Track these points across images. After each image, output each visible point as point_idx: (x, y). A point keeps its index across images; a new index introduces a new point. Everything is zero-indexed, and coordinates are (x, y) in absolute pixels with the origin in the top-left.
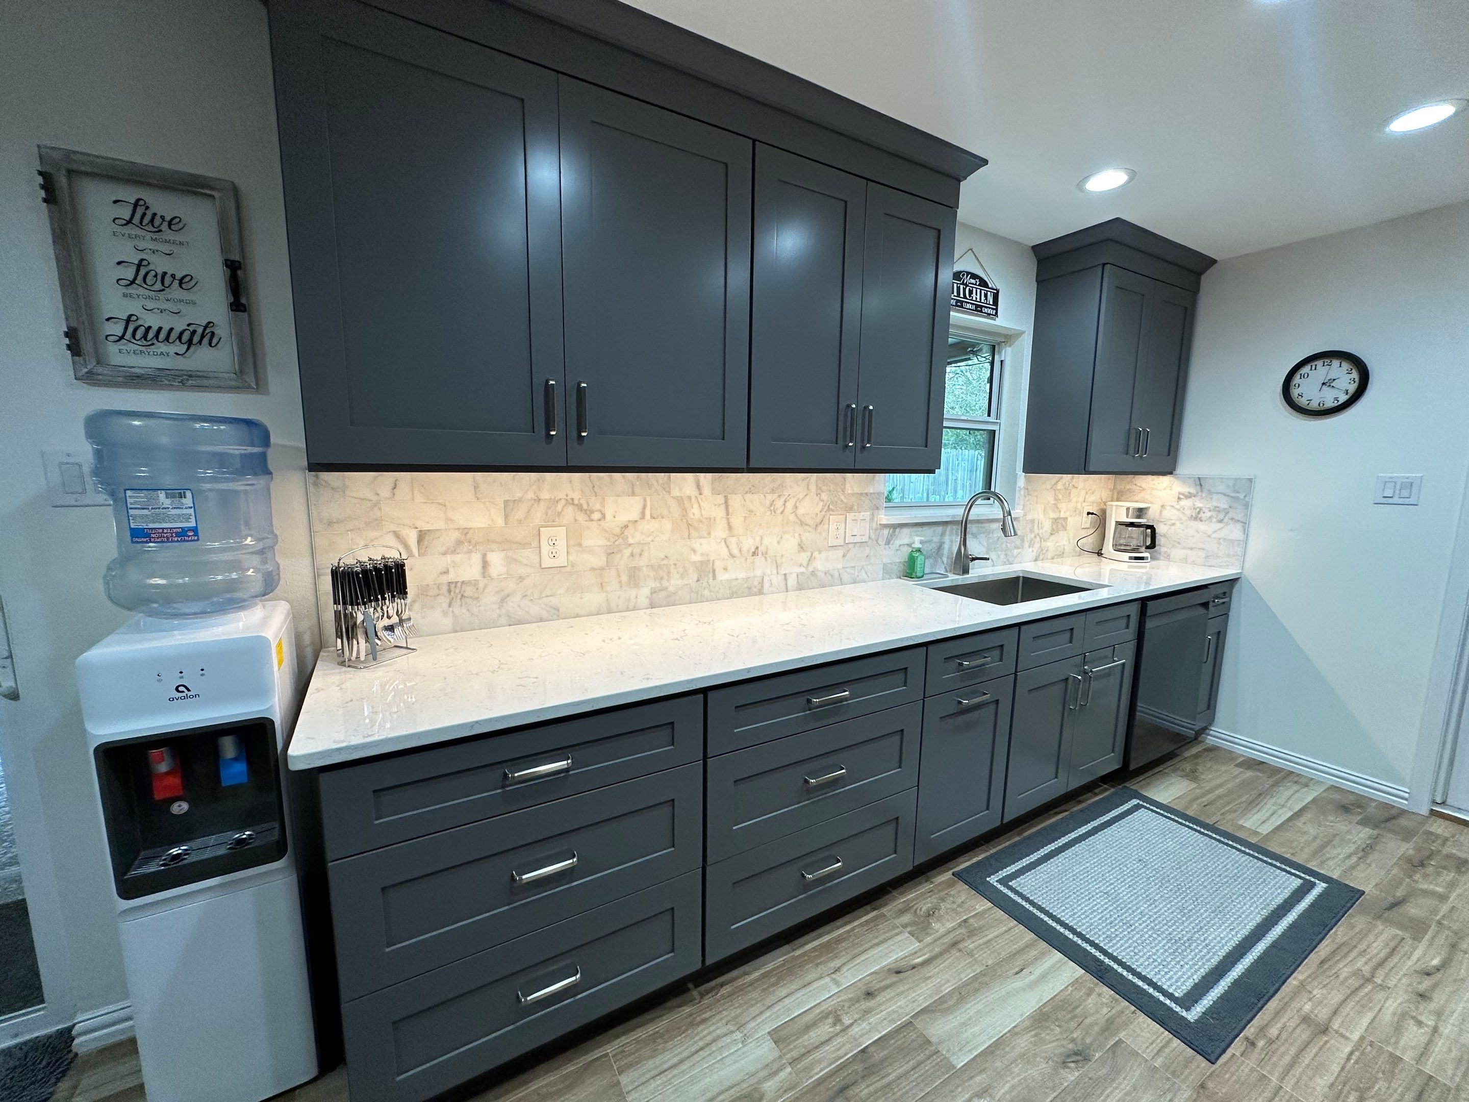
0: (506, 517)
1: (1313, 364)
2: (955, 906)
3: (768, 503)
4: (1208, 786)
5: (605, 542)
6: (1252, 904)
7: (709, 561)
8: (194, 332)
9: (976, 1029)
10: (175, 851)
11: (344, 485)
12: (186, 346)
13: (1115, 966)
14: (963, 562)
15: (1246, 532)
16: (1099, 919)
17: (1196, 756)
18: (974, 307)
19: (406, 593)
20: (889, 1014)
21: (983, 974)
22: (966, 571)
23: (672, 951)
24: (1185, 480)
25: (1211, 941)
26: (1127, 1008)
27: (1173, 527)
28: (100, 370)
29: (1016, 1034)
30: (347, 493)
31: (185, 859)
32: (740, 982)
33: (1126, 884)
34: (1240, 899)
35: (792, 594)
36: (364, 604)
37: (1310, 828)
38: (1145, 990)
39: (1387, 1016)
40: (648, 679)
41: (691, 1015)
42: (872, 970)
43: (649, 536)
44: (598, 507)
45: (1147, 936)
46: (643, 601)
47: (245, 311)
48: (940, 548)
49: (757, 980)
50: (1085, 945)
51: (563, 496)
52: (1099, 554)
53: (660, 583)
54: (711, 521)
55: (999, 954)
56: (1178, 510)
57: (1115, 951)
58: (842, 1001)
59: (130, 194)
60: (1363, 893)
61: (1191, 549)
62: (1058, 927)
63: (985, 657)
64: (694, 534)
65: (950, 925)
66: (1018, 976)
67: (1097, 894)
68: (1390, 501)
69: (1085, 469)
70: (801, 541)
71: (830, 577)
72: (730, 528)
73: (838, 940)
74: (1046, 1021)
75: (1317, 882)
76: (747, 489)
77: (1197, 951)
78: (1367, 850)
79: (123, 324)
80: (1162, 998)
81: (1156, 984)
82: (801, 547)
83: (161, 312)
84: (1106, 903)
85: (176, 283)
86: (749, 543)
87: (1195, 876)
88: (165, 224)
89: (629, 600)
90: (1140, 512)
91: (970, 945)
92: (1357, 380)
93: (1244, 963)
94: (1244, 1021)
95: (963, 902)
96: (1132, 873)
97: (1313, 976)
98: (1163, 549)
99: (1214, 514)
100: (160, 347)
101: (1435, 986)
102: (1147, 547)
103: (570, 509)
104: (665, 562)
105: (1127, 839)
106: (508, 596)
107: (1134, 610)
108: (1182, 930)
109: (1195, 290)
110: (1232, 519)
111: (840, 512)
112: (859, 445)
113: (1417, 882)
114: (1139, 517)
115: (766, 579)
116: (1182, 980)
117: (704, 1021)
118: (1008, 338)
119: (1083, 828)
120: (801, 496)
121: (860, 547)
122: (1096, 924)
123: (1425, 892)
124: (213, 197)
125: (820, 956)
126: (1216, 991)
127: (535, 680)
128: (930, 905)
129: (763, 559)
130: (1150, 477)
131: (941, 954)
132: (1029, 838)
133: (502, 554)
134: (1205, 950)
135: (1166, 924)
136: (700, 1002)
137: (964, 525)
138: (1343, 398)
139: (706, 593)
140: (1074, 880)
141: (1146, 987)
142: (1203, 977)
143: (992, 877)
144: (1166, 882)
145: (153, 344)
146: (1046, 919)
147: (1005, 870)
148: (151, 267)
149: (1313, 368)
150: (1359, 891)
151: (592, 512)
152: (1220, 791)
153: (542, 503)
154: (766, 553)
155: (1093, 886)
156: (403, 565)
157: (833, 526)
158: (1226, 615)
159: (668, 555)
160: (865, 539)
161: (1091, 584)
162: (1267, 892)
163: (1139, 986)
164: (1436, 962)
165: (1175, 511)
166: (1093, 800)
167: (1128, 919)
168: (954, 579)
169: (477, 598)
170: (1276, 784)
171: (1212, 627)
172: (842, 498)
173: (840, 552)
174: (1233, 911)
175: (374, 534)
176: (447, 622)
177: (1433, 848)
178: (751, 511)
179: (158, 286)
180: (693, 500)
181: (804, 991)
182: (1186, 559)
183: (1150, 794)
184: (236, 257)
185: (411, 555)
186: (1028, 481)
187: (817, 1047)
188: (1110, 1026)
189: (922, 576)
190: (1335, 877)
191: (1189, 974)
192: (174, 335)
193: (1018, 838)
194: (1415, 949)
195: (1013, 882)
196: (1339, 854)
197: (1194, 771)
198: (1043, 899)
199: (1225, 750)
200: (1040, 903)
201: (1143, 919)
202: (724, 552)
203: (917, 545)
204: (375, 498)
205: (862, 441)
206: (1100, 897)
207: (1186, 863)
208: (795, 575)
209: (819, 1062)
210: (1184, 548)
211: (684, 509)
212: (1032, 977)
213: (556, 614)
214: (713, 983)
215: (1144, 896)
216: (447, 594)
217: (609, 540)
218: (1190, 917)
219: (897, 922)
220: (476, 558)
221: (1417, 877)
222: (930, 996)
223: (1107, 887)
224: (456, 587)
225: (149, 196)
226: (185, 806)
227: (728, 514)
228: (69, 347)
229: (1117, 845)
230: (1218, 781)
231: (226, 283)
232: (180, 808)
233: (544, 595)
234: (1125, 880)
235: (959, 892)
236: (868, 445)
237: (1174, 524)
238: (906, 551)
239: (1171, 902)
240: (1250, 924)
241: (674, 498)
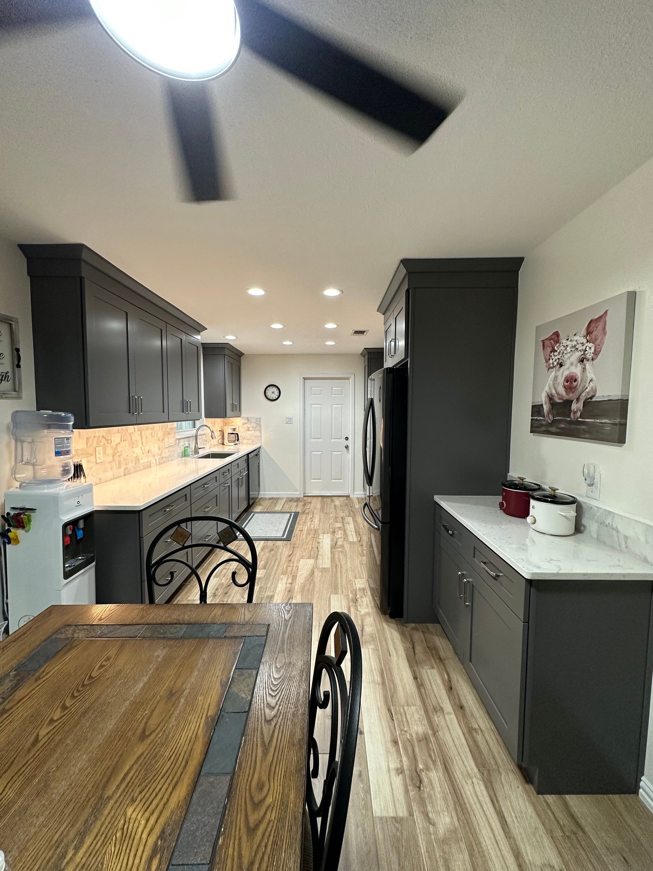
1: (270, 387)
3: (151, 434)
4: (265, 506)
5: (112, 452)
7: (138, 456)
14: (196, 451)
15: (261, 433)
16: (265, 534)
17: (259, 501)
22: (198, 453)
24: (243, 418)
25: (281, 527)
27: (243, 434)
34: (282, 520)
35: (158, 466)
37: (287, 506)
38: (276, 538)
43: (123, 448)
44: (110, 438)
45: (270, 531)
46: (122, 474)
47: (20, 367)
52: (223, 444)
53: (126, 466)
54: (138, 442)
57: (268, 536)
64: (134, 446)
68: (288, 423)
70: (159, 446)
71: (166, 459)
72: (142, 443)
75: (292, 513)
77: (280, 530)
78: (297, 506)
80: (279, 538)
82: (159, 449)
84: (260, 531)
86: (147, 448)
87: (273, 521)
89: (119, 473)
90: (234, 429)
92: (278, 392)
93: (288, 527)
94: (291, 535)
96: (262, 525)
97: (297, 525)
98: (241, 440)
99: (252, 428)
102: (238, 440)
103: (103, 439)
104: (127, 458)
107: (246, 458)
108: (275, 529)
109: (240, 362)
110: (257, 430)
111: (167, 435)
114: (234, 431)
115: (151, 461)
120: (158, 431)
121: (172, 447)
124: (11, 324)
126: (286, 533)
129: (150, 454)
130: (234, 418)
138: (276, 397)
139: (137, 469)
142: (283, 533)
144: (268, 523)
149: (269, 389)
150: (298, 512)
151: (109, 440)
153: (96, 438)
154: (151, 452)
155: (256, 529)
157: (166, 440)
158: (260, 458)
159: (128, 455)
160: (173, 444)
162: (285, 519)
163: (274, 538)
164: (311, 518)
165: (243, 429)
170: (277, 501)
172: (167, 431)
173: (168, 450)
177: (306, 502)
180: (133, 434)
182: (248, 444)
183: (255, 511)
184: (18, 348)
186: (206, 421)
190: (294, 511)
191: (281, 533)
194: (308, 516)
196: (293, 507)
197: (261, 504)
199: (264, 498)
202: (141, 452)
203: (187, 445)
207: (269, 519)
208: (158, 460)
210: (247, 439)
211: (131, 438)
215: (266, 527)
217: (113, 450)
218: (275, 526)
221: (305, 507)
227: (142, 438)
230: (266, 504)
231: (14, 356)
233: (97, 474)
236: (189, 412)
237: (243, 432)
238: (183, 448)
239: (271, 525)
240: (286, 523)
241: (129, 433)
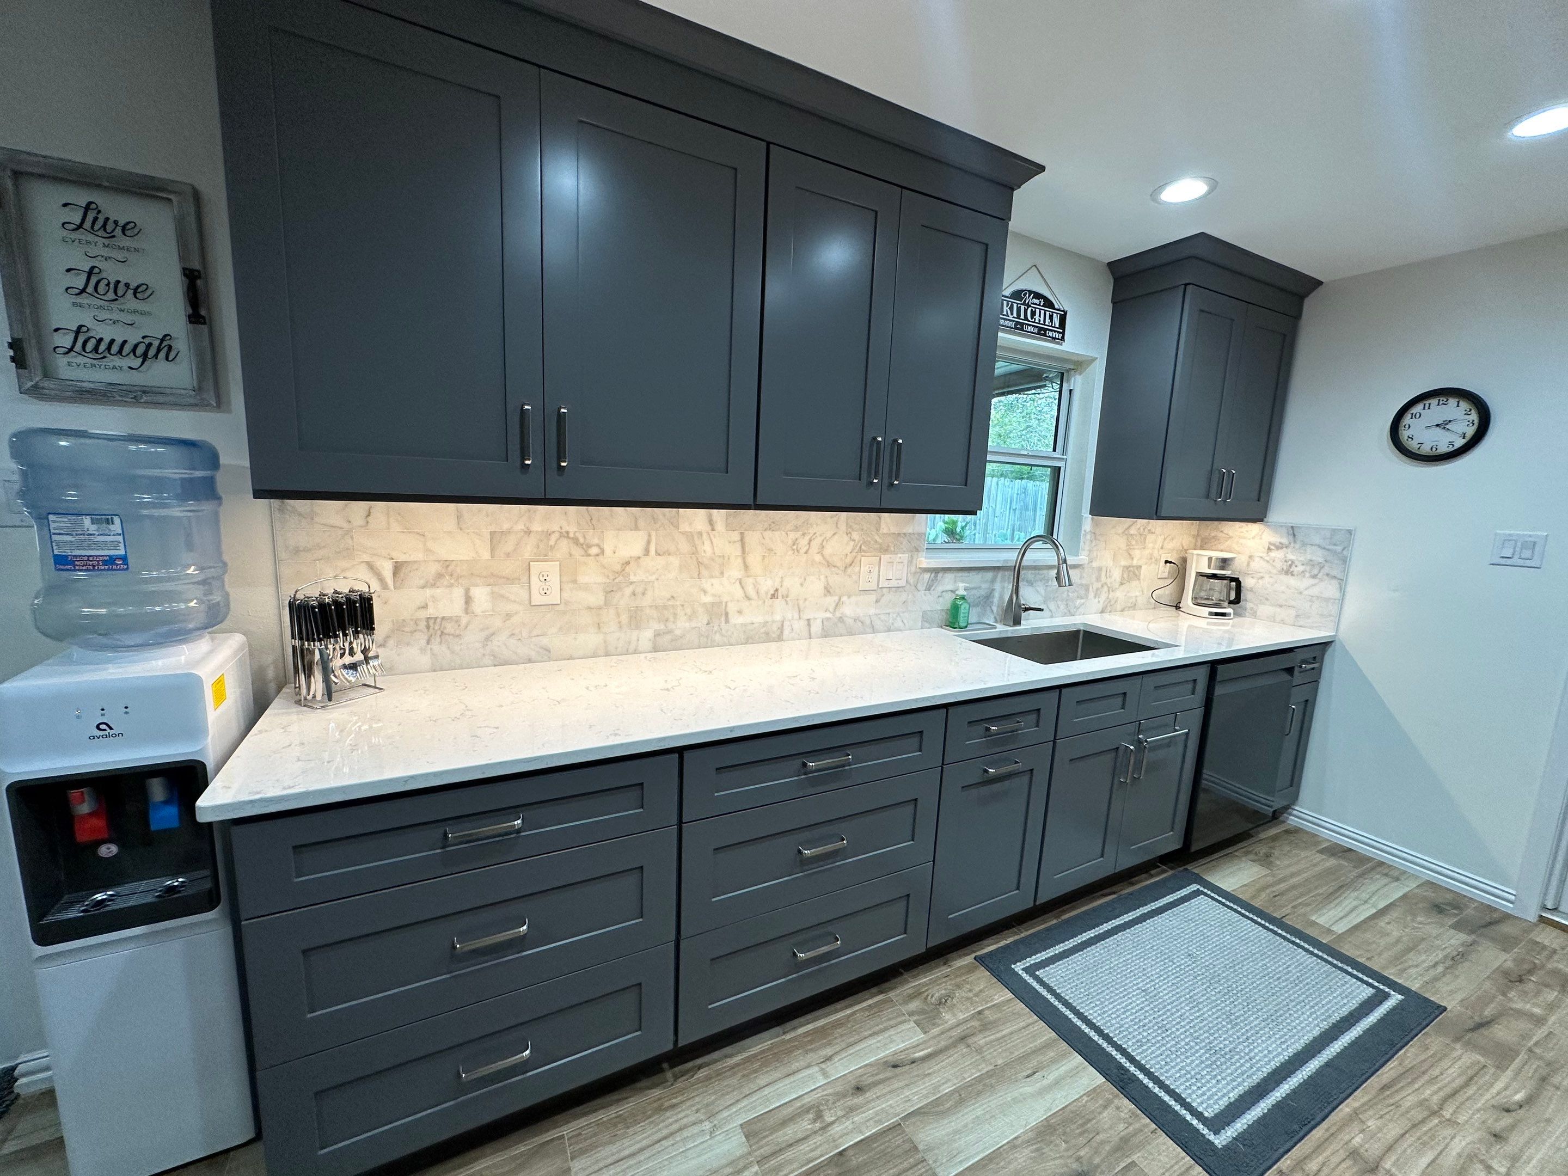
0: (493, 550)
1: (1427, 402)
2: (971, 995)
3: (790, 542)
4: (1281, 874)
5: (605, 580)
6: (1311, 1014)
7: (721, 602)
8: (150, 345)
9: (972, 1137)
10: (99, 897)
11: (312, 510)
12: (140, 360)
13: (1141, 1076)
14: (1014, 613)
15: (1342, 590)
16: (1132, 1021)
17: (1275, 838)
18: (1036, 331)
19: (373, 629)
20: (877, 1114)
21: (989, 1075)
22: (1017, 622)
23: (640, 1029)
24: (1277, 528)
25: (1256, 1054)
26: (1146, 1126)
27: (1260, 581)
28: (46, 384)
29: (1015, 1147)
30: (316, 519)
31: (108, 905)
32: (719, 1066)
33: (1168, 982)
34: (1299, 1007)
35: (815, 642)
36: (320, 640)
37: (1393, 929)
38: (1170, 1106)
39: (1450, 1159)
40: (616, 735)
41: (659, 1099)
42: (867, 1062)
43: (654, 573)
44: (596, 541)
45: (1183, 1043)
46: (645, 644)
47: (204, 323)
48: (988, 597)
49: (737, 1065)
50: (1110, 1049)
51: (557, 528)
52: (1177, 607)
53: (665, 626)
54: (724, 561)
55: (1012, 1053)
56: (1268, 562)
57: (1143, 1058)
58: (826, 1095)
59: (82, 197)
60: (1445, 1009)
61: (1281, 606)
62: (1083, 1027)
63: (1018, 722)
64: (705, 572)
65: (961, 1016)
66: (1028, 1080)
67: (1134, 991)
68: (1509, 562)
69: (1156, 514)
70: (828, 584)
71: (860, 624)
72: (746, 567)
73: (838, 1024)
74: (1052, 1134)
75: (1392, 993)
76: (766, 525)
77: (1238, 1064)
78: (1458, 959)
79: (72, 336)
80: (1189, 1117)
81: (1184, 1100)
82: (828, 591)
83: (114, 323)
84: (1143, 1002)
85: (130, 292)
86: (767, 585)
87: (1250, 977)
88: (119, 230)
89: (630, 642)
90: (1224, 563)
91: (980, 1040)
92: (1476, 422)
93: (1291, 1083)
94: (1281, 1151)
95: (981, 991)
96: (1178, 969)
97: (1369, 1105)
98: (1249, 605)
99: (1308, 568)
100: (113, 360)
101: (1512, 1127)
102: (1231, 602)
103: (564, 543)
104: (670, 603)
105: (1178, 929)
106: (493, 634)
107: (1202, 675)
108: (1225, 1039)
109: (1298, 316)
110: (1328, 575)
111: (873, 554)
112: (886, 482)
113: (1511, 1000)
114: (1222, 568)
115: (786, 624)
116: (1216, 1097)
117: (673, 1106)
118: (1079, 365)
119: (1130, 914)
120: (829, 535)
121: (896, 592)
122: (1127, 1026)
123: (1520, 1013)
124: (170, 200)
125: (811, 1042)
126: (1253, 1113)
127: (495, 730)
128: (943, 992)
129: (783, 602)
130: (1237, 524)
131: (947, 1048)
132: (1067, 921)
133: (488, 589)
134: (1248, 1065)
135: (1207, 1031)
136: (672, 1085)
137: (1017, 572)
138: (1459, 443)
139: (717, 637)
140: (1110, 973)
141: (1172, 1103)
142: (1240, 1096)
143: (1018, 964)
144: (1216, 982)
145: (104, 357)
146: (1071, 1016)
147: (1034, 957)
148: (104, 275)
149: (1427, 407)
150: (1440, 1006)
151: (589, 546)
152: (1294, 880)
153: (532, 535)
154: (787, 596)
155: (1131, 982)
156: (371, 599)
157: (864, 569)
158: (1316, 682)
159: (675, 596)
160: (902, 583)
161: (1156, 642)
162: (1330, 1001)
163: (1165, 1102)
164: (1518, 1097)
165: (1263, 564)
166: (1148, 882)
167: (1165, 1022)
168: (1003, 630)
169: (459, 636)
170: (1360, 876)
171: (1298, 695)
172: (877, 538)
173: (873, 597)
174: (1289, 1021)
175: (343, 564)
176: (425, 660)
177: (1537, 961)
178: (770, 550)
179: (111, 295)
180: (705, 536)
181: (787, 1081)
182: (1274, 617)
183: (1216, 879)
184: (196, 265)
185: (384, 586)
186: (1096, 525)
187: (791, 1145)
188: (1124, 1145)
189: (966, 627)
190: (1413, 989)
191: (1225, 1091)
192: (127, 349)
193: (1055, 922)
194: (1496, 1078)
195: (1042, 971)
196: (1424, 961)
197: (1268, 856)
198: (1072, 993)
199: (1307, 833)
200: (1067, 998)
201: (1182, 1024)
202: (739, 593)
203: (961, 592)
204: (345, 525)
205: (890, 477)
206: (1137, 994)
207: (1242, 961)
208: (819, 621)
209: (790, 1162)
210: (1272, 605)
211: (695, 546)
212: (1045, 1082)
213: (547, 654)
214: (689, 1065)
215: (1188, 996)
216: (426, 630)
217: (608, 577)
218: (1237, 1024)
219: (904, 1009)
220: (458, 593)
221: (1512, 994)
222: (926, 1097)
223: (1147, 984)
224: (435, 623)
225: (104, 201)
226: (114, 849)
227: (744, 552)
228: (13, 359)
229: (1166, 936)
230: (1293, 869)
231: (184, 294)
232: (108, 850)
233: (535, 633)
234: (1168, 977)
235: (979, 979)
236: (896, 482)
237: (1262, 578)
238: (949, 597)
239: (1218, 1005)
240: (1306, 1038)
241: (683, 533)
